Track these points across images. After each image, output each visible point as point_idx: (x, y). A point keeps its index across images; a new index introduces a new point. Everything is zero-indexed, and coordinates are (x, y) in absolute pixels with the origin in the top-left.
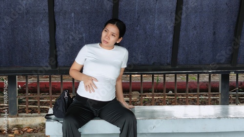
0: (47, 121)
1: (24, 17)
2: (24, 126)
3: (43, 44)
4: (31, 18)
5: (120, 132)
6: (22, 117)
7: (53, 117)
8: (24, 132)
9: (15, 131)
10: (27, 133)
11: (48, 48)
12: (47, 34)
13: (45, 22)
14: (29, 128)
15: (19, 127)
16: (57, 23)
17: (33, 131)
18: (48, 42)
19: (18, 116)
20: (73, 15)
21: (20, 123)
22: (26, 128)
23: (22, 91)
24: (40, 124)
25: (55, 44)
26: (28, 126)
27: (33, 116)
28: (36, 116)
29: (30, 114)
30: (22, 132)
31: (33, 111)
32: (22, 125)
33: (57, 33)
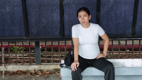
0: (61, 68)
1: (46, 8)
2: (44, 71)
3: (56, 23)
4: (50, 8)
5: (104, 75)
6: (43, 65)
7: (64, 65)
8: (44, 74)
9: (40, 73)
10: (46, 75)
11: (59, 25)
12: (59, 17)
13: (58, 10)
14: (47, 71)
15: (41, 71)
16: (65, 11)
17: (50, 73)
18: (59, 22)
19: (41, 64)
20: (74, 6)
21: (42, 69)
22: (45, 71)
23: (43, 50)
24: (53, 69)
25: (63, 23)
26: (46, 70)
27: (49, 65)
28: (51, 65)
29: (47, 64)
30: (43, 74)
31: (49, 62)
32: (43, 70)
33: (64, 16)
